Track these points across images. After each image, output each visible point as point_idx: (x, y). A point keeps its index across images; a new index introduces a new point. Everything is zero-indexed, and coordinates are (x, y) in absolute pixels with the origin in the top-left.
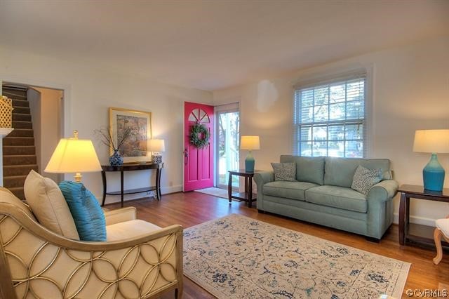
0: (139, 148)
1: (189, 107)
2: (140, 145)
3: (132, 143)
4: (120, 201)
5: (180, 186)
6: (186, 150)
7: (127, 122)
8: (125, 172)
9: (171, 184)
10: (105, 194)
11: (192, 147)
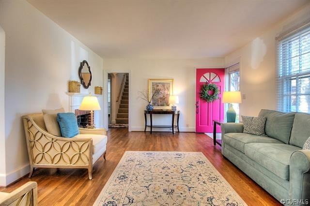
0: (164, 101)
1: (200, 72)
2: (166, 99)
3: (161, 98)
4: (150, 130)
5: (193, 128)
6: (197, 103)
7: (158, 86)
8: (153, 115)
9: (187, 126)
10: (146, 126)
11: (203, 101)
